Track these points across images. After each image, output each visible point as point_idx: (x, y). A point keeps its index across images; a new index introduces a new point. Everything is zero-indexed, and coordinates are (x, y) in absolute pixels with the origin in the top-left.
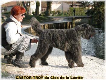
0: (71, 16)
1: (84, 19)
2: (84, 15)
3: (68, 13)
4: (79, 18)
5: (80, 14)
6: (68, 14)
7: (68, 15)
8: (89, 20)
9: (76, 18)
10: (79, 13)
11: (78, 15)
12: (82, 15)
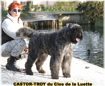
0: (58, 12)
1: (74, 16)
2: (75, 11)
3: (55, 7)
4: (67, 15)
5: (70, 9)
6: (54, 8)
7: (54, 10)
8: (80, 18)
9: (64, 15)
10: (69, 9)
11: (67, 10)
12: (73, 11)
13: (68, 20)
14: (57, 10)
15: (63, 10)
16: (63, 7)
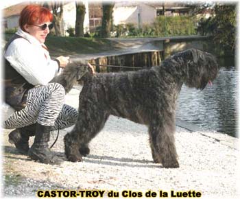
0: (160, 37)
1: (193, 42)
2: (191, 34)
3: (155, 29)
4: (180, 41)
5: (184, 32)
6: (153, 30)
7: (153, 33)
9: (173, 41)
10: (180, 30)
11: (177, 33)
12: (188, 35)
14: (159, 33)
15: (170, 33)
16: (169, 28)
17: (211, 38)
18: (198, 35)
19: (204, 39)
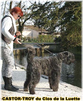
0: (40, 43)
1: (52, 45)
2: (52, 42)
3: (38, 39)
4: (47, 45)
5: (49, 41)
6: (37, 40)
7: (37, 41)
8: (57, 47)
9: (45, 45)
10: (47, 40)
11: (46, 42)
12: (50, 42)
13: (48, 48)
14: (39, 41)
15: (43, 41)
16: (43, 39)
17: (60, 44)
18: (54, 43)
19: (57, 45)
